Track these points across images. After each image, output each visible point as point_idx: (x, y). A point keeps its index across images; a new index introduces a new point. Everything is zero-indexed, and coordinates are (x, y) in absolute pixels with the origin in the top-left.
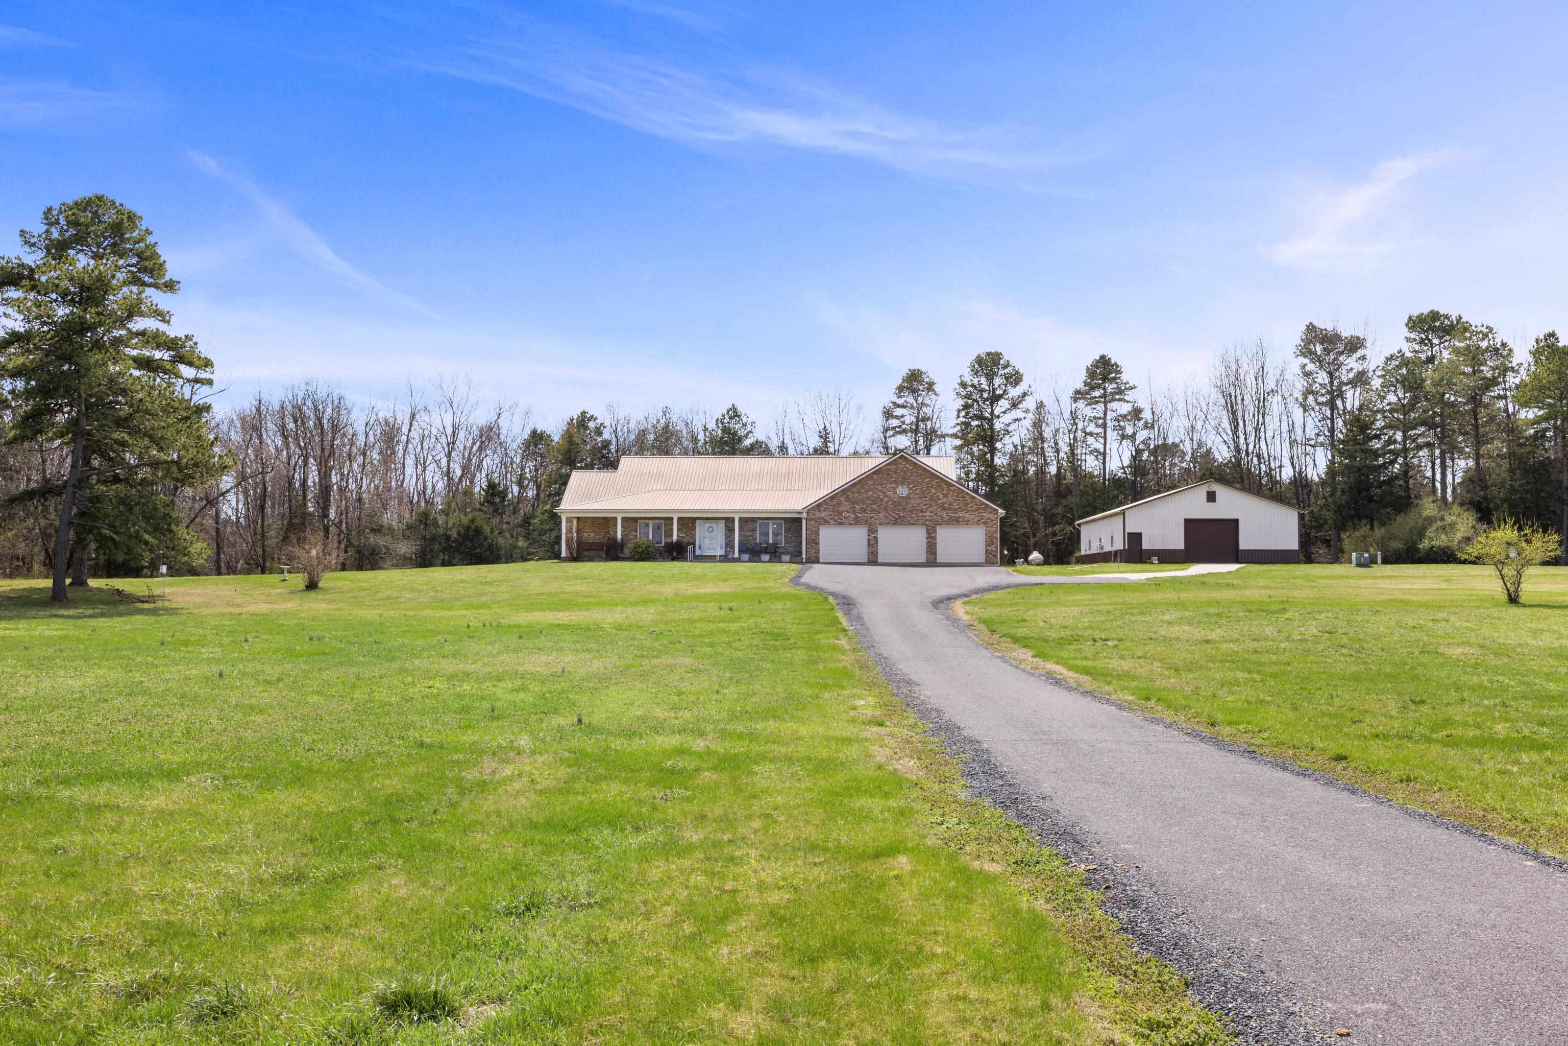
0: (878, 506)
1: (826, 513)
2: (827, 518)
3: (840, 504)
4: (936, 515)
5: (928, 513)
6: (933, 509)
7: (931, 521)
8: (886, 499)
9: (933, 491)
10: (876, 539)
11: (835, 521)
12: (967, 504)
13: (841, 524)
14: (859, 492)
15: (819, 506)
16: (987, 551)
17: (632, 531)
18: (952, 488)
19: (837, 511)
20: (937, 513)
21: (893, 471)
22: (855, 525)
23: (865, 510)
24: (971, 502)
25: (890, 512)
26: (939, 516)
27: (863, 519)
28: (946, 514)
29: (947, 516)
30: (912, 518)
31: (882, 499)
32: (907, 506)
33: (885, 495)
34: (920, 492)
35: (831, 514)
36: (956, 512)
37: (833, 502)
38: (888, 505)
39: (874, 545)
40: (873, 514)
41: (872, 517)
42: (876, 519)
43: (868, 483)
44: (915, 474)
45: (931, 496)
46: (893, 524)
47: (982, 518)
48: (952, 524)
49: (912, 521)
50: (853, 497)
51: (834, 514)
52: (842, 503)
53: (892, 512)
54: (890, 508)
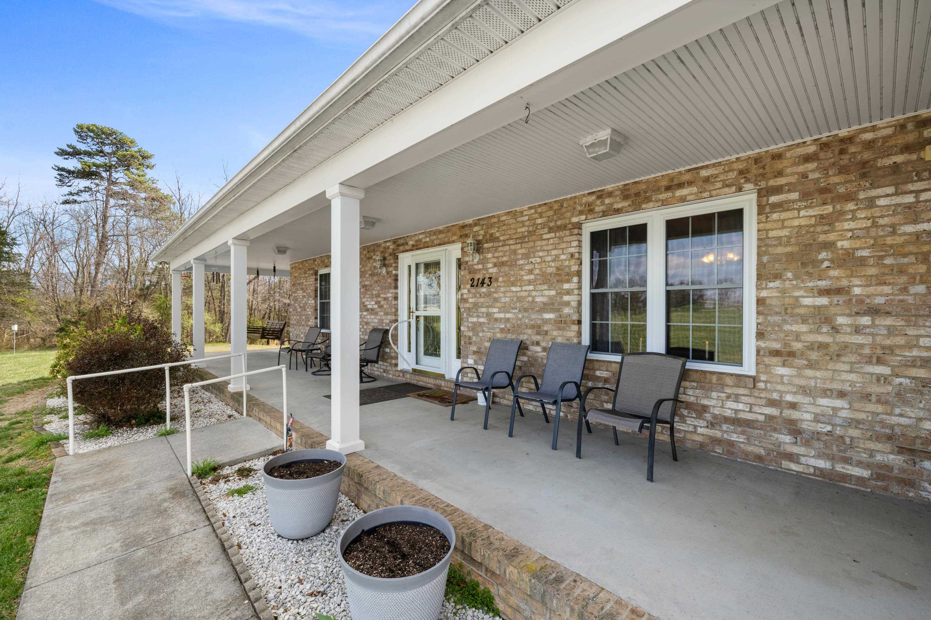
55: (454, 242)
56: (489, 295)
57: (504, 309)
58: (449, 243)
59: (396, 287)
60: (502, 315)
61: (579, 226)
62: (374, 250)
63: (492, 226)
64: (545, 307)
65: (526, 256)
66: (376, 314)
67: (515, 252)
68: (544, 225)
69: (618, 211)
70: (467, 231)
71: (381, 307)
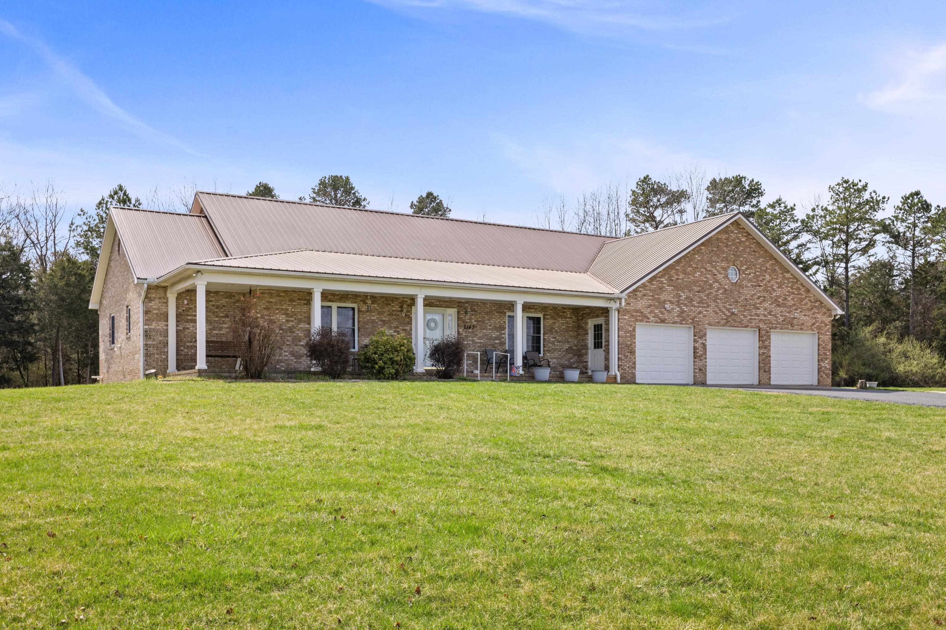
0: (707, 295)
2: (646, 311)
3: (662, 289)
4: (770, 313)
5: (761, 311)
6: (766, 305)
7: (764, 322)
8: (716, 285)
9: (768, 277)
10: (704, 347)
11: (656, 316)
12: (801, 300)
13: (663, 321)
14: (684, 272)
16: (819, 368)
17: (300, 321)
19: (660, 300)
20: (772, 311)
21: (724, 243)
22: (681, 324)
23: (692, 300)
24: (806, 297)
25: (721, 305)
26: (774, 315)
27: (689, 315)
28: (781, 312)
29: (781, 316)
30: (745, 316)
31: (711, 285)
32: (740, 297)
33: (715, 279)
34: (753, 277)
35: (651, 305)
36: (791, 311)
37: (653, 284)
38: (718, 295)
39: (702, 356)
40: (701, 307)
41: (700, 312)
42: (704, 316)
43: (695, 258)
44: (748, 250)
45: (766, 285)
46: (724, 325)
47: (817, 321)
48: (788, 328)
49: (745, 321)
50: (677, 279)
51: (654, 305)
52: (664, 287)
53: (723, 306)
54: (721, 299)
56: (473, 332)
57: (480, 338)
59: (411, 324)
60: (479, 341)
61: (505, 313)
63: (474, 305)
64: (496, 338)
65: (489, 320)
67: (484, 317)
68: (495, 310)
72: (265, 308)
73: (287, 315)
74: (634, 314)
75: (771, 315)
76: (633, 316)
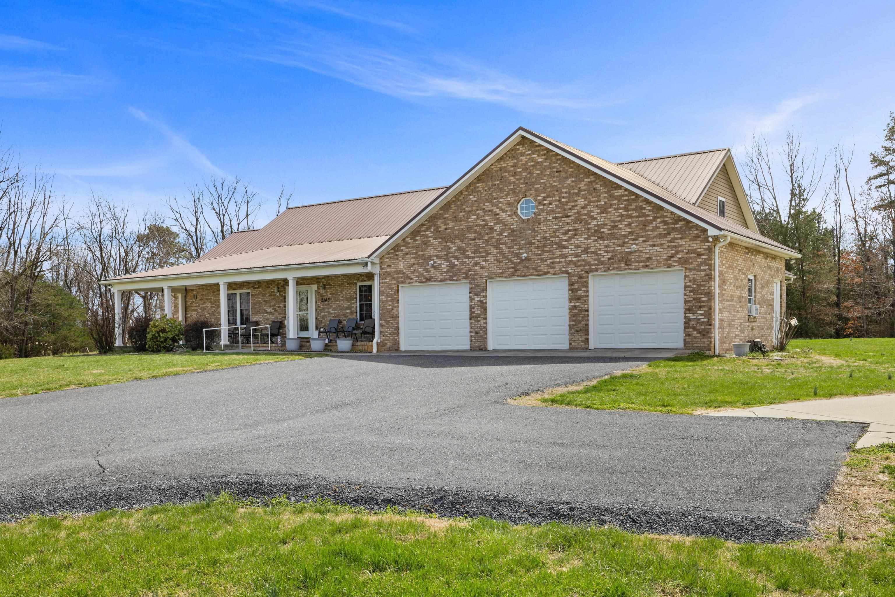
0: (487, 242)
1: (407, 261)
2: (408, 272)
3: (426, 244)
4: (586, 251)
5: (571, 249)
6: (579, 240)
7: (575, 263)
8: (499, 227)
9: (581, 202)
10: (483, 306)
11: (421, 275)
12: (645, 224)
13: (428, 280)
14: (455, 219)
15: (396, 248)
16: (687, 323)
18: (617, 193)
19: (423, 257)
20: (589, 248)
21: (510, 171)
22: (450, 280)
23: (465, 251)
24: (655, 218)
25: (505, 251)
26: (593, 253)
27: (462, 269)
28: (606, 247)
29: (607, 252)
30: (542, 260)
31: (491, 229)
32: (535, 237)
33: (497, 219)
34: (557, 206)
35: (414, 264)
36: (624, 243)
37: (417, 240)
38: (501, 239)
39: (479, 316)
40: (477, 257)
41: (476, 264)
42: (482, 268)
43: (470, 199)
44: (548, 172)
45: (578, 213)
46: (512, 275)
47: (677, 252)
48: (618, 269)
49: (543, 267)
50: (446, 229)
51: (418, 264)
52: (430, 241)
53: (509, 252)
54: (506, 243)
55: (314, 284)
56: (328, 305)
57: (334, 310)
58: (312, 284)
59: (285, 302)
60: (333, 312)
61: (356, 284)
62: (271, 284)
63: (329, 280)
64: (347, 308)
65: (341, 291)
66: (273, 314)
67: (337, 290)
68: (346, 282)
69: (365, 281)
70: (320, 280)
71: (276, 311)
72: (200, 300)
73: (211, 302)
74: (396, 276)
75: (587, 253)
76: (394, 278)
